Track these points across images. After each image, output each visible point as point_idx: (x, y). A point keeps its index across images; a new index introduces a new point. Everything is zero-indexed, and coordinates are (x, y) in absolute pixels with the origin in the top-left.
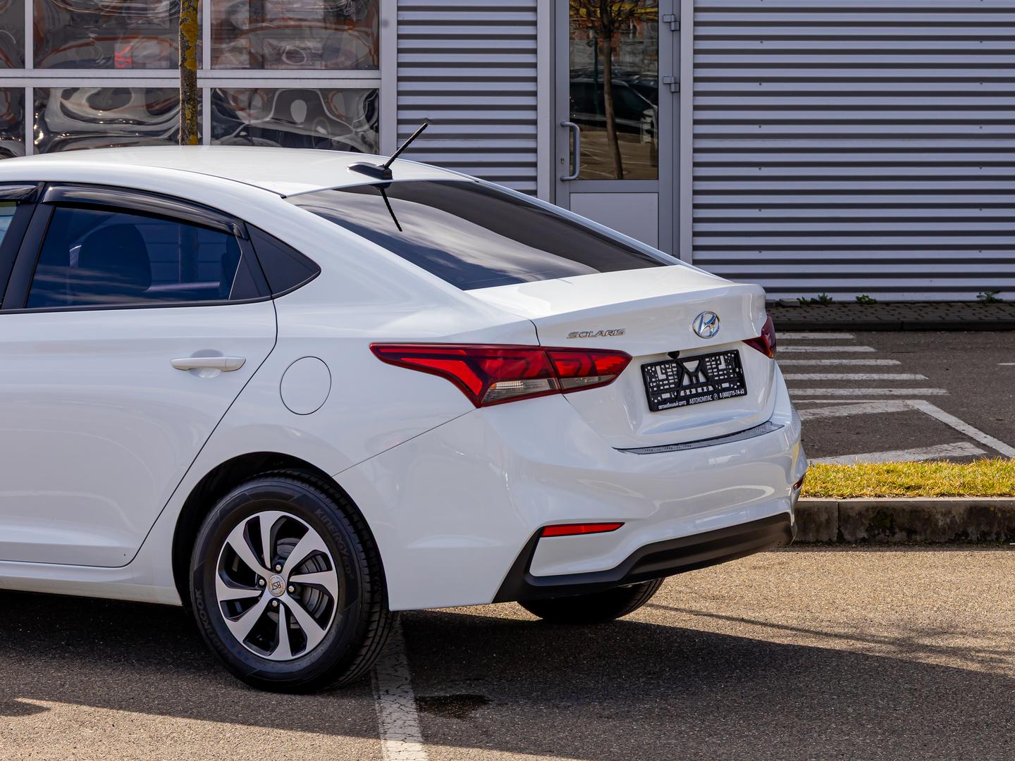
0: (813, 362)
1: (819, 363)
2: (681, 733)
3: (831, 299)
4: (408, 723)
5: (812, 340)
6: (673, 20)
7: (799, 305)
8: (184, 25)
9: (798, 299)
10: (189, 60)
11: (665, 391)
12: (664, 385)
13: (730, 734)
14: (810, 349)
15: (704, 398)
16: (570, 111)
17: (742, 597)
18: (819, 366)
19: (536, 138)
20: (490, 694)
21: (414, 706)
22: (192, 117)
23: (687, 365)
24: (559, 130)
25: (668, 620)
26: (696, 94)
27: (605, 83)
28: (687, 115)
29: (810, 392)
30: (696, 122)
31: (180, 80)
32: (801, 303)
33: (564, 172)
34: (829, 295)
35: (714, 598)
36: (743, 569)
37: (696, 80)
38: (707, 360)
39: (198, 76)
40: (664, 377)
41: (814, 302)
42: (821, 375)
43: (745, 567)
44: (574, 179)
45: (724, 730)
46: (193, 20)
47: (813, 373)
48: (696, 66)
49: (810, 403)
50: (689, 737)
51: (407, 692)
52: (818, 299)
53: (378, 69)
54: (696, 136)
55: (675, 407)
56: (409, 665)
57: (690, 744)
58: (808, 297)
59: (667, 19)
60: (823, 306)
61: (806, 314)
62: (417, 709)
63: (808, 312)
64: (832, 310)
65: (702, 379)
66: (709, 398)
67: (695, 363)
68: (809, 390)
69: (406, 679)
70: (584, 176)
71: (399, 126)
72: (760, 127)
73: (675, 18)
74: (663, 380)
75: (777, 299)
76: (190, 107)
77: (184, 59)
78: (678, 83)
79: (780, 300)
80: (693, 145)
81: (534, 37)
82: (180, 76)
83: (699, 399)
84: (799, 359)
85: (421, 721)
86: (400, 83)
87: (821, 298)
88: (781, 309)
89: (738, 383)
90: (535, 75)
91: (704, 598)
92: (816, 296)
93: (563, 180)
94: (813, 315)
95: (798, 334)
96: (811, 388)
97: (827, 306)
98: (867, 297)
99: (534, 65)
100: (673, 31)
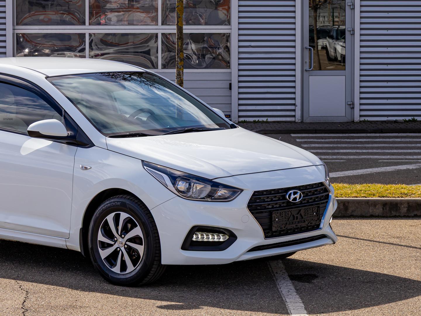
0: (413, 145)
1: (416, 146)
2: (397, 289)
3: (416, 119)
4: (288, 284)
5: (411, 136)
6: (351, 5)
7: (403, 122)
8: (178, 8)
9: (403, 119)
10: (180, 22)
13: (417, 289)
14: (411, 140)
16: (309, 42)
17: (409, 237)
18: (417, 147)
19: (295, 53)
20: (318, 274)
21: (289, 278)
22: (181, 45)
24: (305, 50)
25: (381, 246)
26: (361, 35)
27: (315, 30)
28: (357, 44)
29: (415, 157)
30: (361, 47)
31: (176, 30)
32: (405, 121)
33: (307, 67)
34: (416, 118)
35: (398, 238)
36: (406, 226)
37: (361, 29)
39: (183, 28)
41: (409, 121)
42: (418, 150)
43: (407, 226)
44: (311, 70)
45: (414, 287)
46: (181, 6)
47: (415, 149)
48: (361, 23)
49: (416, 161)
50: (401, 290)
51: (284, 273)
52: (411, 119)
53: (230, 25)
54: (361, 52)
56: (282, 263)
57: (402, 293)
58: (407, 118)
59: (349, 4)
60: (414, 122)
61: (407, 126)
62: (290, 279)
63: (408, 125)
64: (418, 124)
68: (414, 156)
69: (283, 268)
70: (315, 69)
71: (239, 48)
72: (387, 48)
73: (352, 4)
75: (395, 120)
76: (181, 41)
77: (178, 22)
78: (353, 30)
79: (396, 120)
80: (360, 56)
81: (294, 12)
82: (176, 29)
84: (408, 144)
85: (293, 284)
86: (239, 31)
87: (412, 119)
88: (396, 124)
90: (295, 27)
91: (394, 237)
92: (410, 118)
93: (306, 71)
94: (410, 126)
95: (404, 134)
96: (415, 155)
97: (415, 122)
99: (294, 23)
100: (351, 9)
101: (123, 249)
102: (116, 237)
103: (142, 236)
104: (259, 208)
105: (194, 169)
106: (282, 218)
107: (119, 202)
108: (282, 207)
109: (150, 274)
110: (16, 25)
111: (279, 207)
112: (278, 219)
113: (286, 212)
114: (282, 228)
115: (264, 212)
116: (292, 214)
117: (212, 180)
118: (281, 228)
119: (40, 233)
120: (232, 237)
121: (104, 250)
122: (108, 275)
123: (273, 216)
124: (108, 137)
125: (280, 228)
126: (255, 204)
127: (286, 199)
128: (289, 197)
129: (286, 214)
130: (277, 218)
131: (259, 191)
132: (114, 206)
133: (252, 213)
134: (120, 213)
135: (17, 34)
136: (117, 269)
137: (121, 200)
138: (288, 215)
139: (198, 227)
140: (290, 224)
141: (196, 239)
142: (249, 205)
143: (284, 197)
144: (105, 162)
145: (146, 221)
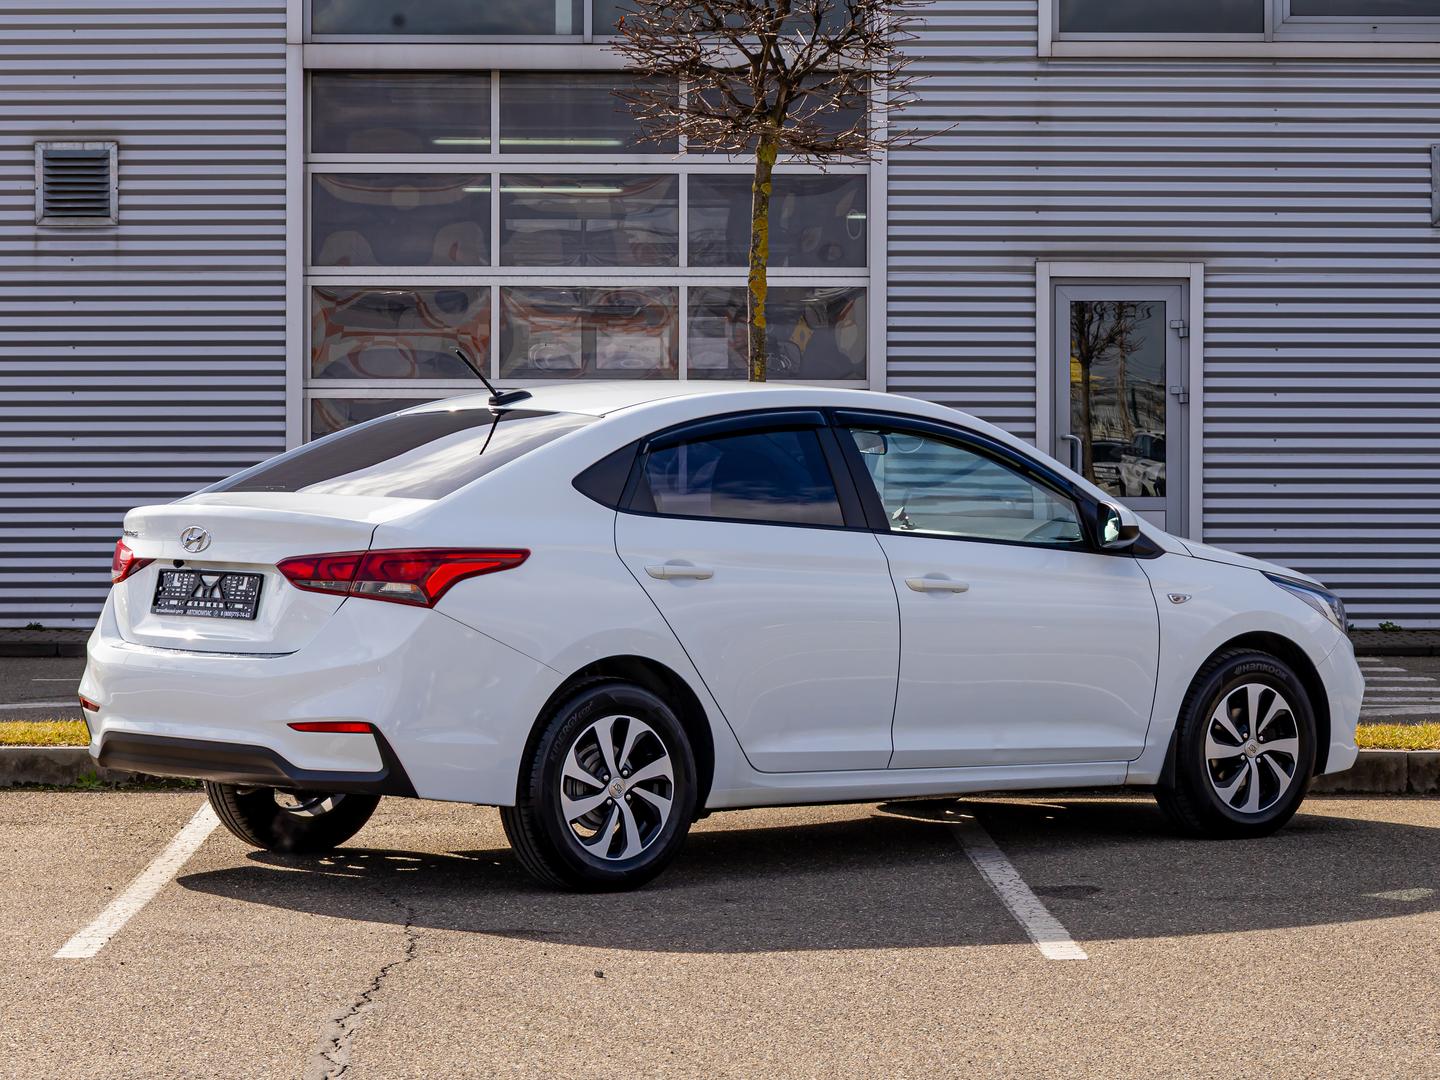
6: (1182, 326)
11: (174, 598)
12: (175, 592)
15: (203, 613)
23: (205, 578)
24: (1060, 444)
26: (1206, 405)
28: (1197, 427)
30: (1206, 435)
37: (1207, 390)
38: (229, 577)
40: (179, 585)
48: (1207, 375)
53: (865, 379)
54: (1206, 450)
55: (171, 614)
59: (1176, 325)
65: (217, 594)
66: (209, 613)
67: (215, 579)
72: (1275, 440)
73: (1184, 324)
74: (176, 588)
78: (1187, 393)
80: (1203, 459)
81: (1033, 346)
83: (197, 612)
89: (252, 607)
98: (1391, 624)
99: (1033, 374)
100: (1181, 338)
110: (313, 377)
135: (312, 399)
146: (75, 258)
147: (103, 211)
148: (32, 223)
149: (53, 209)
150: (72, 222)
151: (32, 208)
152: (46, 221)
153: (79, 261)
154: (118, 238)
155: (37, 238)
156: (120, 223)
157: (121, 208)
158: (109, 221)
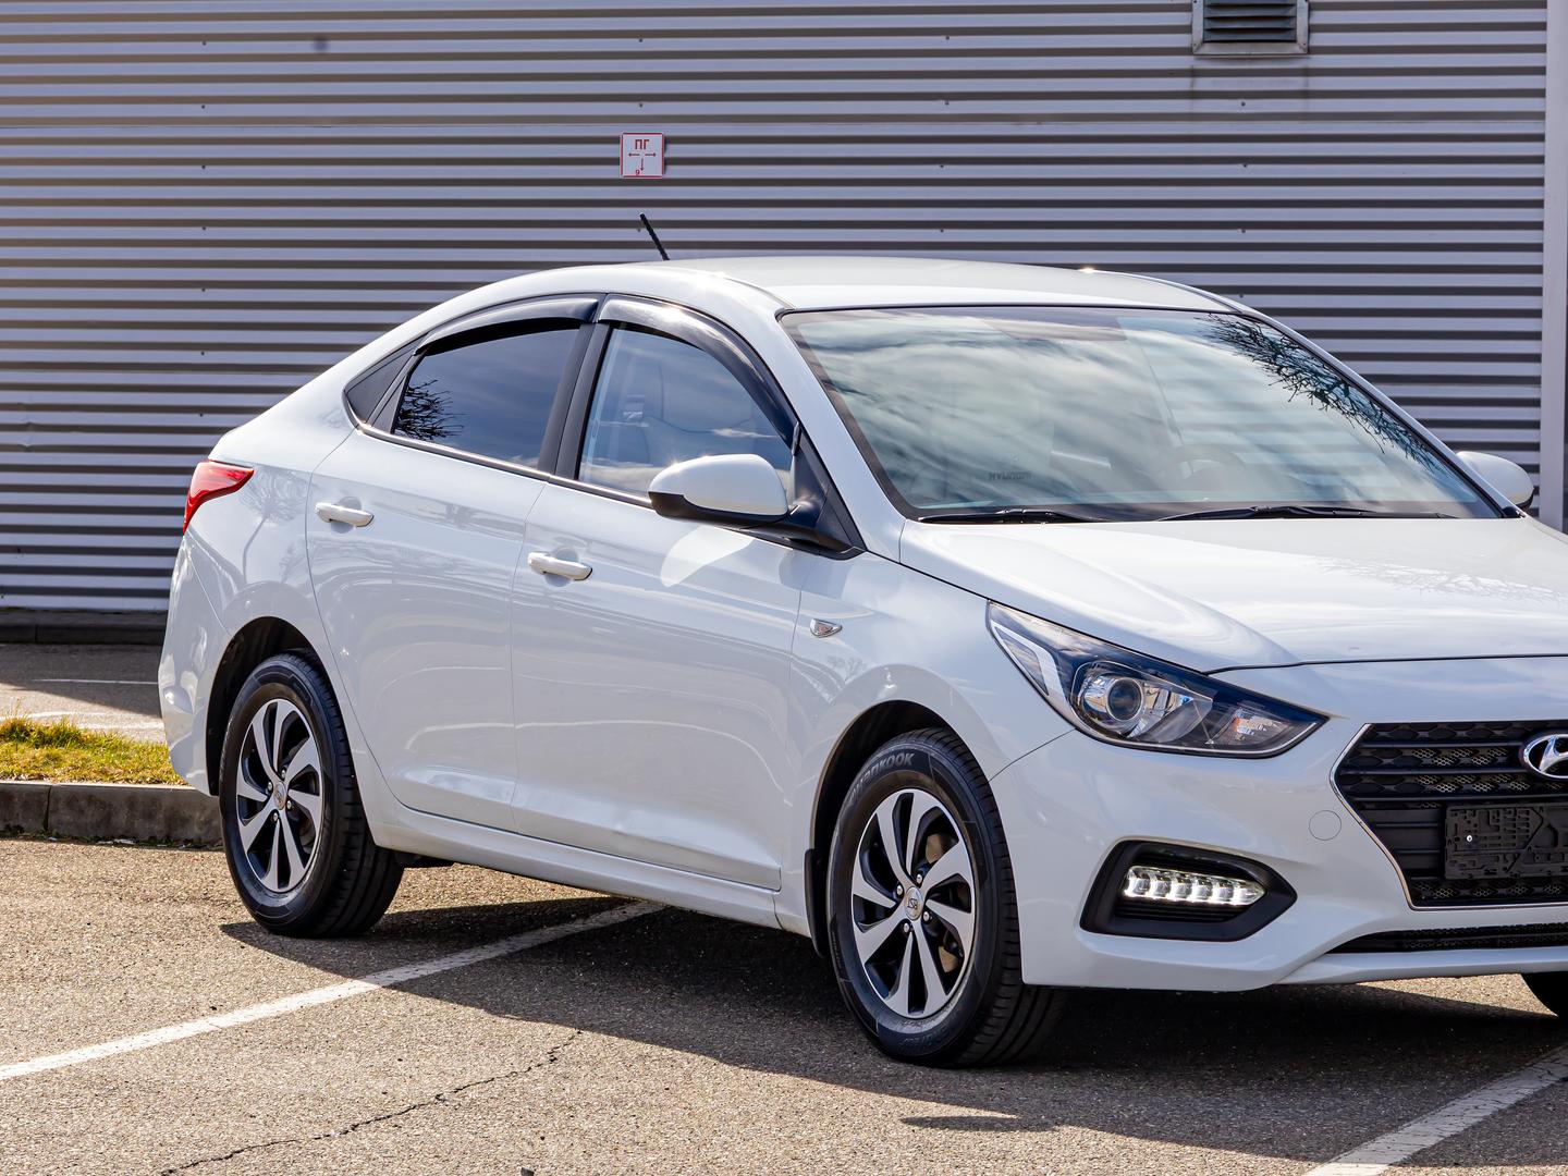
101: (917, 925)
102: (900, 884)
103: (969, 878)
104: (1392, 788)
105: (1153, 636)
106: (1497, 834)
107: (910, 751)
108: (1505, 792)
109: (990, 1021)
111: (1489, 793)
112: (1475, 837)
113: (1515, 814)
114: (1495, 874)
115: (1411, 806)
116: (1545, 824)
117: (1207, 674)
118: (1487, 873)
119: (704, 871)
120: (1278, 895)
121: (868, 928)
122: (871, 1021)
123: (1451, 821)
124: (922, 521)
125: (1483, 871)
126: (1368, 773)
127: (1518, 763)
128: (1537, 755)
129: (1514, 820)
130: (1469, 832)
131: (1397, 725)
132: (895, 767)
133: (1358, 807)
134: (912, 795)
136: (898, 1001)
137: (915, 747)
138: (1528, 825)
139: (1138, 847)
140: (1533, 857)
141: (1134, 891)
142: (1343, 772)
143: (1513, 758)
144: (884, 606)
145: (982, 823)
146: (1248, 102)
147: (1285, 33)
148: (1187, 51)
149: (1217, 31)
150: (1243, 50)
151: (1188, 29)
152: (1207, 49)
153: (1254, 106)
154: (1307, 72)
155: (1193, 73)
156: (1310, 51)
157: (1312, 29)
158: (1296, 49)
